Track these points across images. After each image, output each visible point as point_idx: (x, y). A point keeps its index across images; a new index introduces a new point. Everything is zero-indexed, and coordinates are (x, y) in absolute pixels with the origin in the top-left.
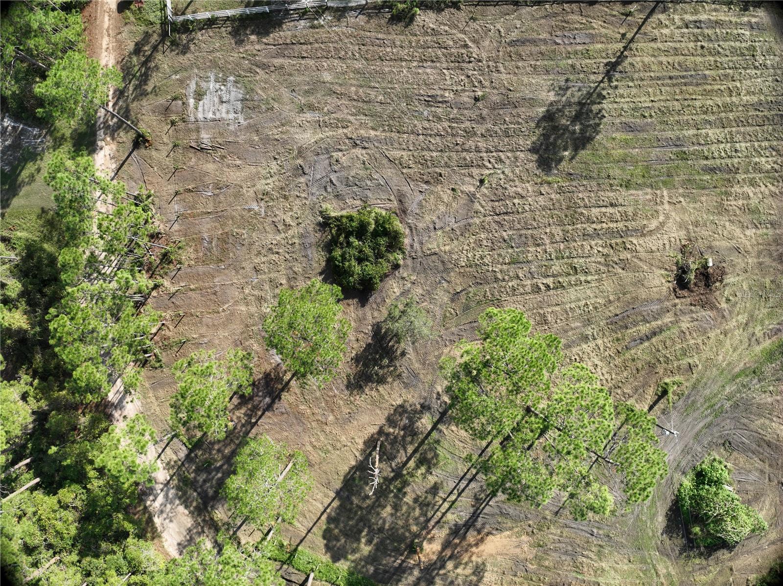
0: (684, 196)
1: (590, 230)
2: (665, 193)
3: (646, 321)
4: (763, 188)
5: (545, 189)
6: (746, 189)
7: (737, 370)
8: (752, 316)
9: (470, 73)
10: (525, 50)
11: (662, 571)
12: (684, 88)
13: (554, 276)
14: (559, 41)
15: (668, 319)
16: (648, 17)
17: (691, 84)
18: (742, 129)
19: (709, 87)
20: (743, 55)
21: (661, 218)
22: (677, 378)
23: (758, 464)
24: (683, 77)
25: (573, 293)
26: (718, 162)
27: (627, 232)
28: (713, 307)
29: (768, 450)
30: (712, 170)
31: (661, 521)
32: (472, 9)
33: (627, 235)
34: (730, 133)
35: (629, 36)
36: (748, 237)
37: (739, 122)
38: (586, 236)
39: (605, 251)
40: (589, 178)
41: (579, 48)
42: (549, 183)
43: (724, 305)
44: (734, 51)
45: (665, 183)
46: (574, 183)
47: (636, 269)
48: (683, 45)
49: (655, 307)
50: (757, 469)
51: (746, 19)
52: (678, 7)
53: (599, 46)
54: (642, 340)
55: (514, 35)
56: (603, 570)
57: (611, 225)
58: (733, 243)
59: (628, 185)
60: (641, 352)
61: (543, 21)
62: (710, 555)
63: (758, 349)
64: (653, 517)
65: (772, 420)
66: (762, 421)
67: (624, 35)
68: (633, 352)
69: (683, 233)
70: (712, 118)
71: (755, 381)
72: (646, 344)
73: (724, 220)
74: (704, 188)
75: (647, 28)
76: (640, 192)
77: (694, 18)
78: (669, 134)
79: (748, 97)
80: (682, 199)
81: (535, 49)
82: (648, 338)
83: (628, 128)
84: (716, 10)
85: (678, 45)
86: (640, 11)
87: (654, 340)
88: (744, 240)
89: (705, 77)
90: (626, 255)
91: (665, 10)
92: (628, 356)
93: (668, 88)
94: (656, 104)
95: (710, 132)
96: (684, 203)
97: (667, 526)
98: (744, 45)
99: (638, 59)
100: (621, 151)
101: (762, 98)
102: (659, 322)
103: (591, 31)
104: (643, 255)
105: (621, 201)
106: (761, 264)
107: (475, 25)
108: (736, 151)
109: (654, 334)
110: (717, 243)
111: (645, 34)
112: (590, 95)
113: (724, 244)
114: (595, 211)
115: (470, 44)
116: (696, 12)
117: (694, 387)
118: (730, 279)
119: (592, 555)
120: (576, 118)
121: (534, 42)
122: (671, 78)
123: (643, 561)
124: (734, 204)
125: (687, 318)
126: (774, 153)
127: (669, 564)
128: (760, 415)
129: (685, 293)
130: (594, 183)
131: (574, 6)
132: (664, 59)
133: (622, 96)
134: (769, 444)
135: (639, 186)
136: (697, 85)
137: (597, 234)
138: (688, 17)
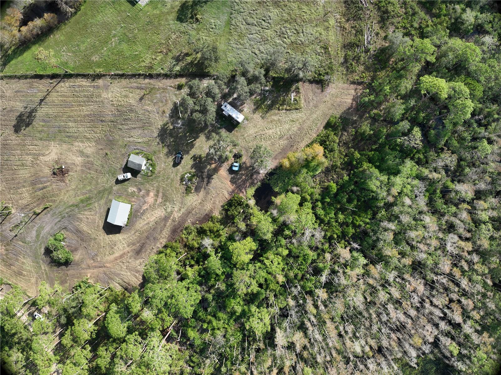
0: (58, 144)
1: (29, 152)
2: (53, 143)
3: (42, 183)
4: (86, 144)
5: (18, 138)
6: (80, 144)
7: (70, 204)
8: (77, 187)
9: (3, 101)
10: (19, 94)
11: (43, 268)
12: (64, 109)
13: (17, 166)
14: (29, 91)
15: (48, 184)
16: (57, 84)
17: (67, 107)
18: (82, 123)
19: (73, 109)
20: (88, 97)
21: (50, 151)
22: (50, 204)
23: (76, 238)
24: (65, 105)
25: (22, 172)
26: (71, 134)
27: (39, 155)
28: (64, 182)
29: (80, 234)
30: (69, 137)
31: (43, 250)
32: (7, 80)
33: (39, 156)
34: (77, 124)
35: (50, 90)
36: (79, 160)
37: (81, 121)
38: (27, 154)
39: (32, 160)
40: (30, 136)
41: (34, 94)
42: (19, 137)
43: (67, 182)
44: (85, 96)
45: (53, 140)
46: (26, 137)
47: (41, 167)
48: (67, 94)
49: (45, 179)
50: (75, 240)
51: (93, 84)
52: (69, 80)
53: (40, 94)
54: (40, 190)
55: (17, 89)
56: (24, 263)
57: (35, 152)
58: (73, 161)
59: (41, 139)
60: (39, 193)
61: (26, 85)
62: (59, 267)
63: (78, 198)
64: (40, 248)
65: (81, 224)
66: (78, 223)
67: (48, 90)
68: (37, 193)
69: (56, 157)
70: (72, 119)
71: (77, 209)
72: (42, 191)
73: (71, 154)
74: (65, 142)
75: (56, 88)
76: (45, 142)
77: (74, 84)
78: (56, 124)
79: (87, 113)
80: (57, 145)
81: (22, 94)
82: (42, 189)
83: (44, 121)
84: (82, 81)
85: (65, 94)
86: (56, 82)
87: (44, 190)
88: (76, 161)
89: (72, 105)
90: (38, 162)
91: (64, 82)
92: (36, 194)
93: (59, 109)
94: (55, 114)
95: (70, 124)
96: (58, 147)
97: (45, 253)
98: (90, 93)
99: (51, 98)
100: (40, 128)
101: (92, 113)
102: (46, 184)
103: (39, 89)
104: (43, 162)
105: (38, 144)
106: (82, 169)
107: (7, 85)
108: (78, 131)
109: (44, 188)
110: (67, 161)
111: (56, 90)
112: (33, 110)
113: (70, 161)
114: (31, 147)
115: (5, 91)
116: (75, 82)
117: (55, 207)
118: (70, 173)
119: (22, 257)
120: (28, 117)
121: (22, 92)
122: (61, 105)
123: (38, 263)
124: (74, 149)
125: (55, 184)
126: (92, 132)
127: (45, 266)
128: (78, 221)
129: (55, 176)
130: (31, 138)
131: (36, 80)
132: (60, 98)
133: (44, 110)
134: (80, 232)
135: (45, 140)
136: (69, 107)
137: (30, 154)
138: (72, 84)
